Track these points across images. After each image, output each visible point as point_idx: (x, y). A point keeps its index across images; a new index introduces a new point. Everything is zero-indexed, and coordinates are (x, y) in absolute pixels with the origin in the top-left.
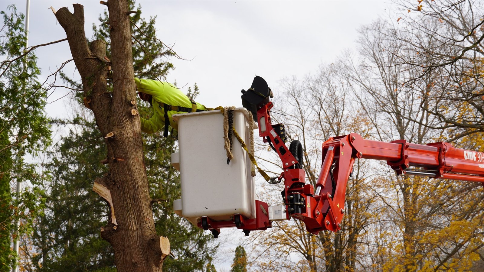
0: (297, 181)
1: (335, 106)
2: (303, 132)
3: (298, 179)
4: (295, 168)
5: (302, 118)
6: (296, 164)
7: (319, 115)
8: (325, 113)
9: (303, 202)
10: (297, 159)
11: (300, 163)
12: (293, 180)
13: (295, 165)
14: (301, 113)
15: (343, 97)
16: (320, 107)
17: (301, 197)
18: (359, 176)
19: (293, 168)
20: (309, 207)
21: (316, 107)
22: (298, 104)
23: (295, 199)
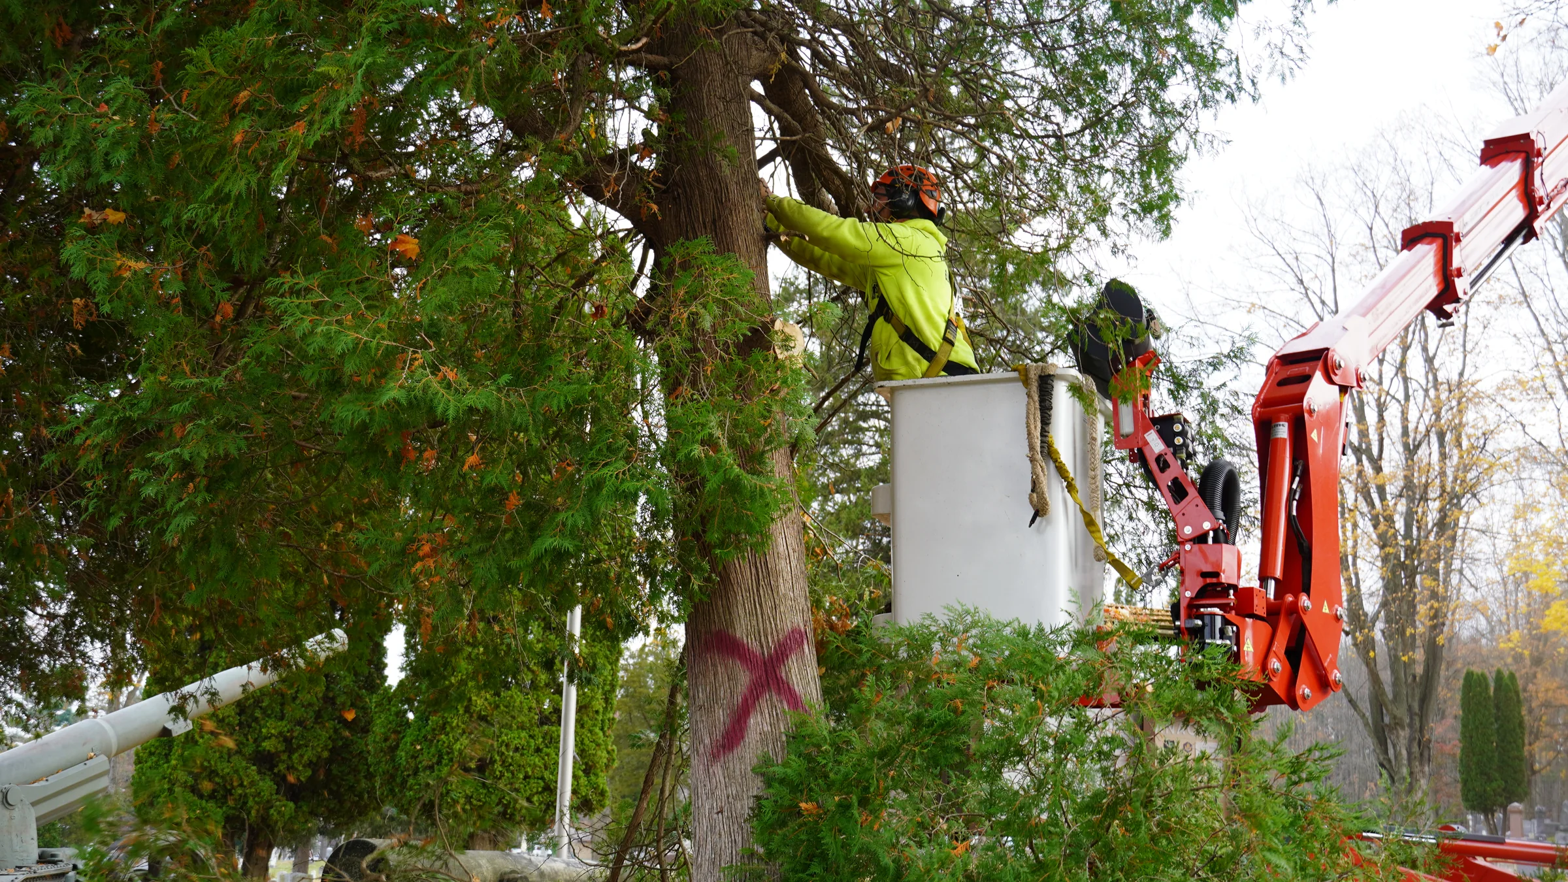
0: (1214, 580)
1: (1410, 208)
2: (1333, 270)
3: (1216, 575)
4: (1210, 541)
5: (1331, 236)
6: (1216, 531)
7: (1371, 229)
8: (1387, 225)
9: (1229, 638)
10: (1220, 514)
11: (1229, 527)
12: (1204, 575)
13: (1211, 534)
14: (1328, 226)
15: (1429, 187)
16: (1372, 211)
17: (1226, 622)
18: (1466, 376)
19: (1206, 542)
20: (1251, 649)
21: (1362, 211)
22: (1322, 204)
23: (1207, 630)
